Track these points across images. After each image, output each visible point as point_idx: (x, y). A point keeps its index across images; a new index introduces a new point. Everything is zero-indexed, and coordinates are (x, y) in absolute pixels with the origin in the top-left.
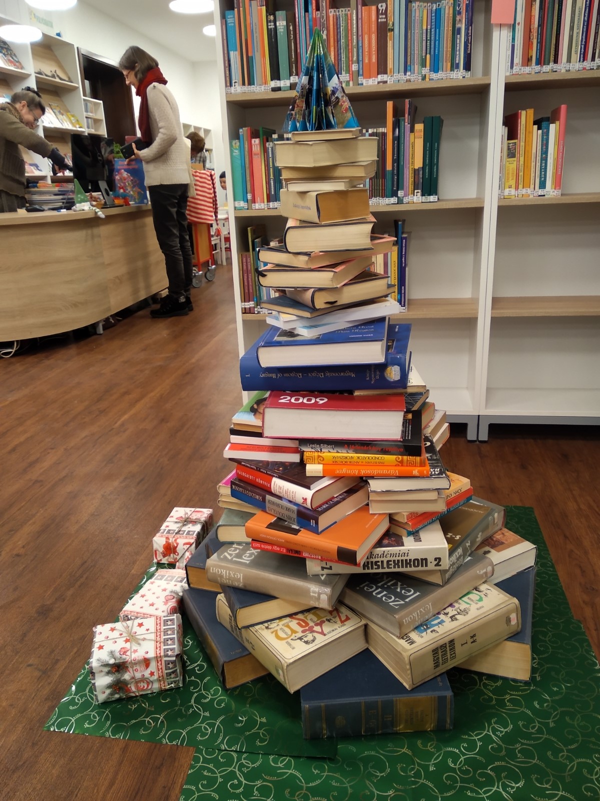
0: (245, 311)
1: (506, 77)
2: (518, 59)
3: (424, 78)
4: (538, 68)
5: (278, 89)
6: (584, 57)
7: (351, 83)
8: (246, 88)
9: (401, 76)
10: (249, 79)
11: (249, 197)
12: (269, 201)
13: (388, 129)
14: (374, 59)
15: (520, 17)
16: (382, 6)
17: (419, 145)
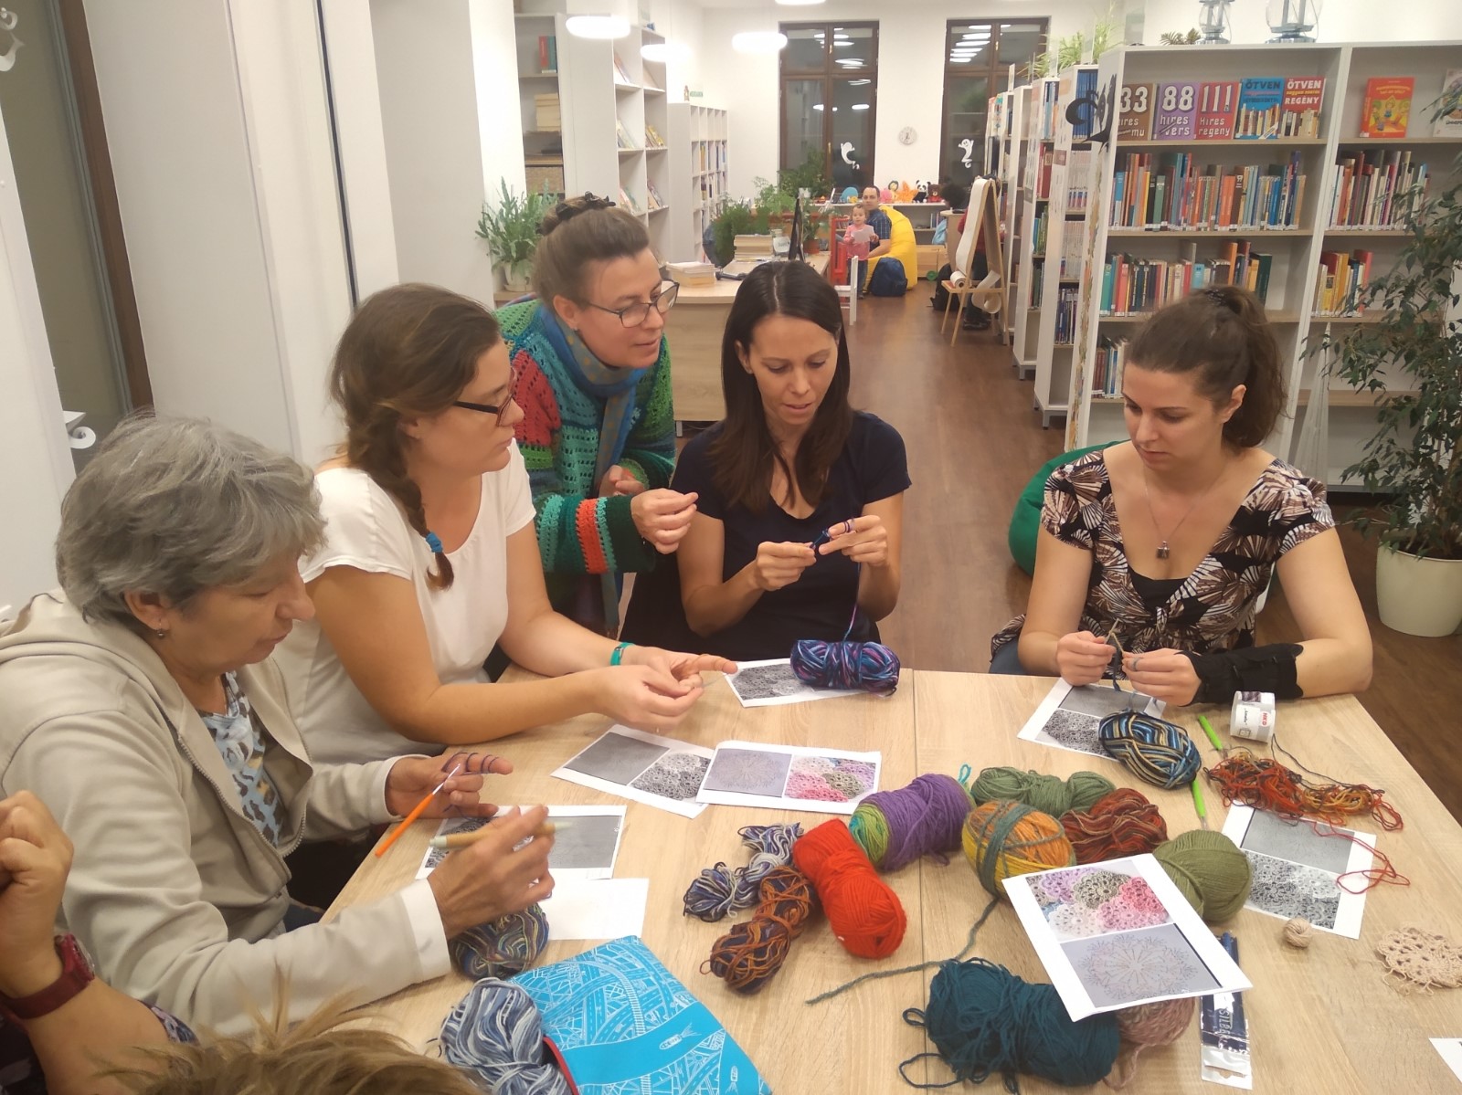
0: (1094, 396)
1: (1326, 232)
2: (1335, 220)
3: (1262, 228)
4: (1349, 227)
5: (1151, 230)
6: (1382, 222)
7: (1208, 229)
8: (1125, 228)
9: (1248, 226)
10: (1128, 221)
11: (1113, 307)
12: (1129, 310)
13: (1231, 263)
14: (1229, 213)
15: (1339, 192)
16: (1240, 178)
17: (1254, 275)
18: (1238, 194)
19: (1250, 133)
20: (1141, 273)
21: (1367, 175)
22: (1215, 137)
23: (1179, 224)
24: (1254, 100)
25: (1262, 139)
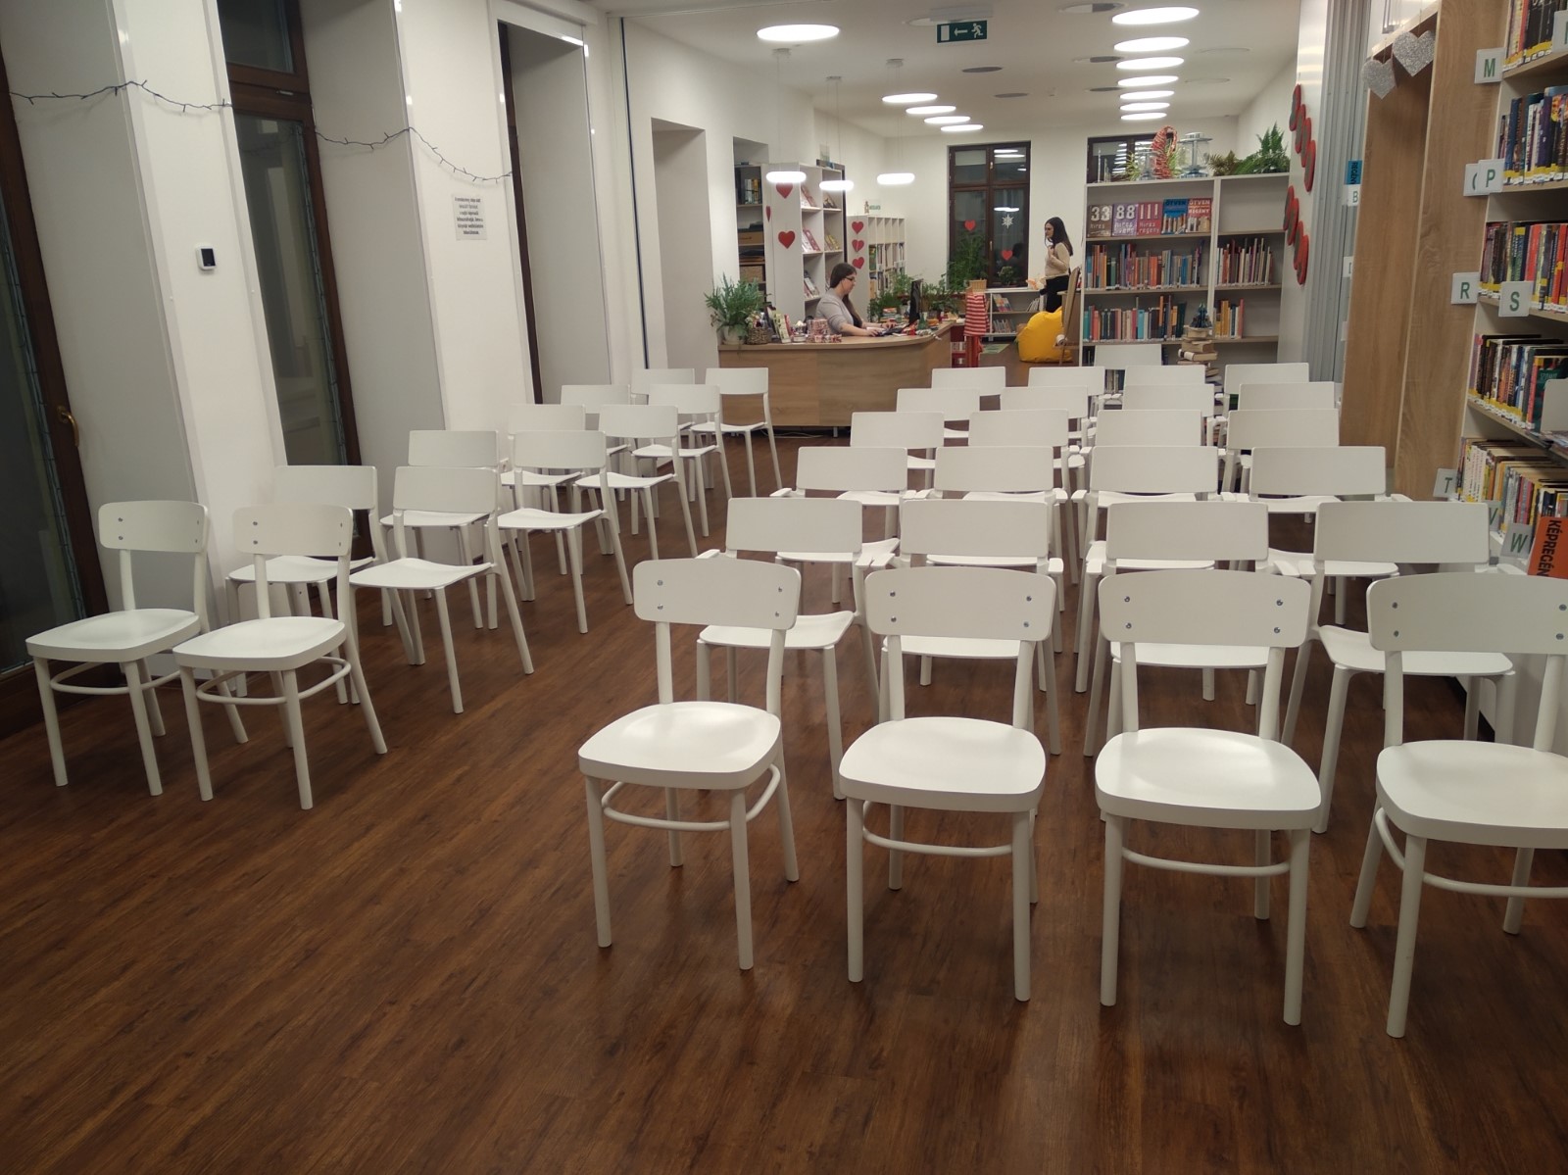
1: (1215, 287)
2: (1220, 281)
3: (1178, 287)
4: (1229, 284)
5: (1110, 290)
6: (1249, 280)
7: (1144, 288)
8: (1095, 289)
9: (1168, 286)
10: (1096, 285)
11: (1091, 337)
12: (1101, 339)
13: (1160, 309)
14: (1155, 278)
15: (1221, 264)
16: (1160, 257)
17: (1175, 315)
18: (1160, 267)
19: (1169, 231)
20: (1106, 316)
21: (1237, 252)
22: (1150, 234)
23: (1126, 286)
24: (1171, 211)
25: (1177, 234)
